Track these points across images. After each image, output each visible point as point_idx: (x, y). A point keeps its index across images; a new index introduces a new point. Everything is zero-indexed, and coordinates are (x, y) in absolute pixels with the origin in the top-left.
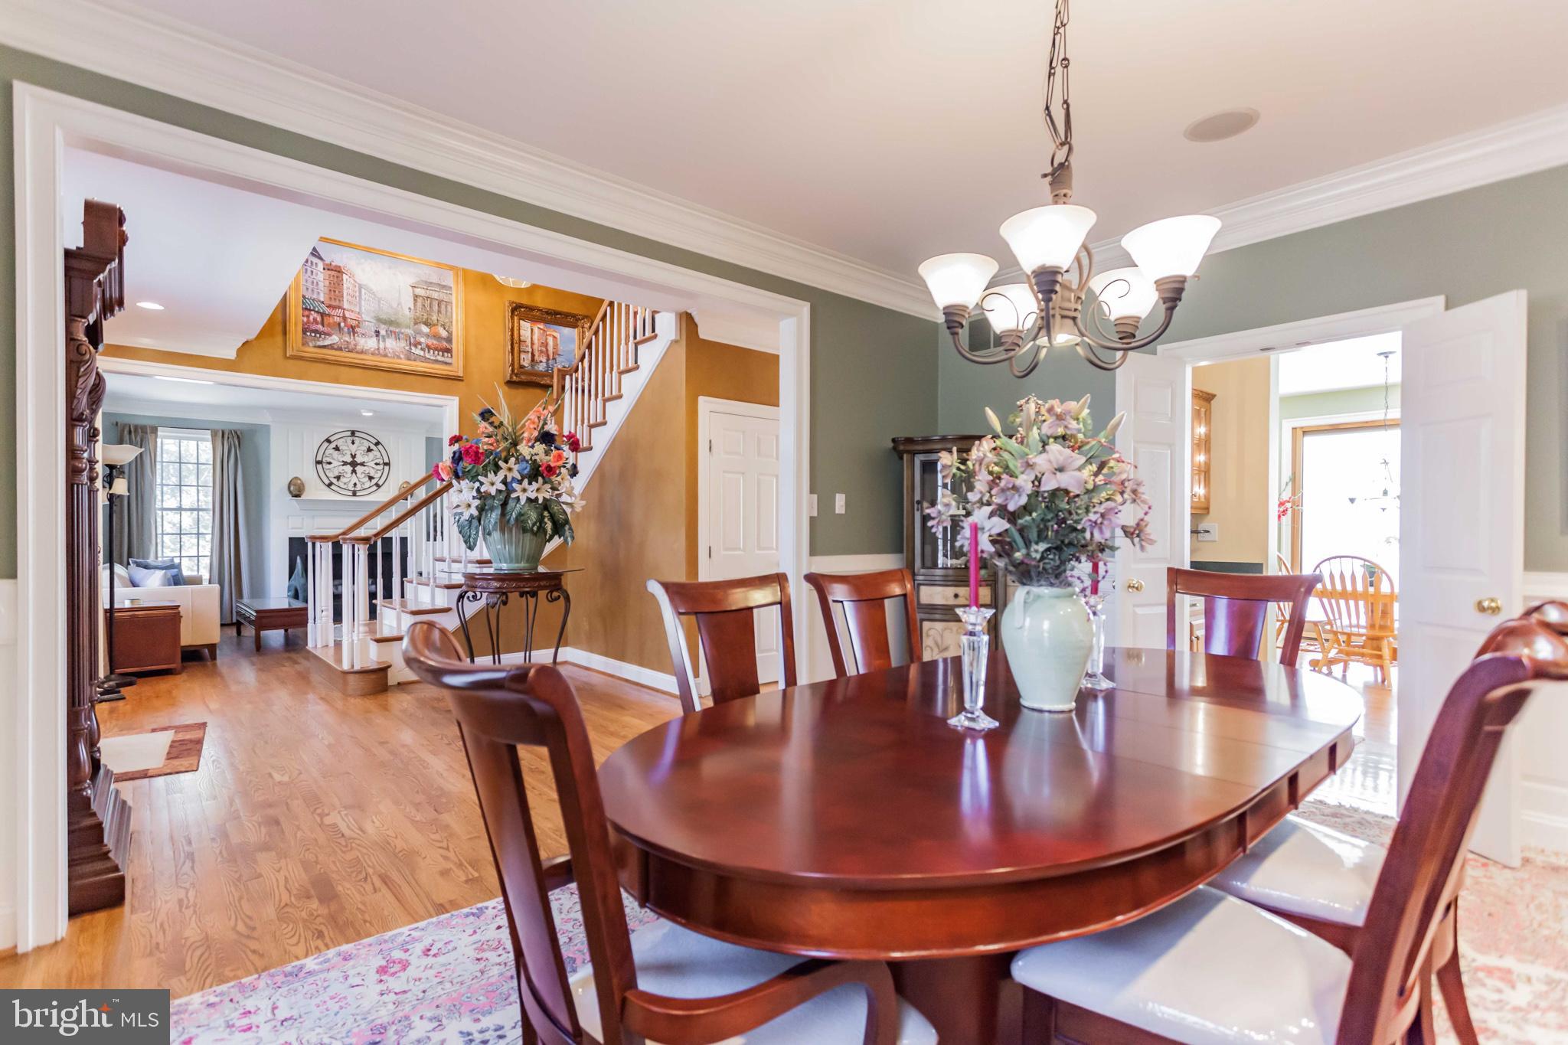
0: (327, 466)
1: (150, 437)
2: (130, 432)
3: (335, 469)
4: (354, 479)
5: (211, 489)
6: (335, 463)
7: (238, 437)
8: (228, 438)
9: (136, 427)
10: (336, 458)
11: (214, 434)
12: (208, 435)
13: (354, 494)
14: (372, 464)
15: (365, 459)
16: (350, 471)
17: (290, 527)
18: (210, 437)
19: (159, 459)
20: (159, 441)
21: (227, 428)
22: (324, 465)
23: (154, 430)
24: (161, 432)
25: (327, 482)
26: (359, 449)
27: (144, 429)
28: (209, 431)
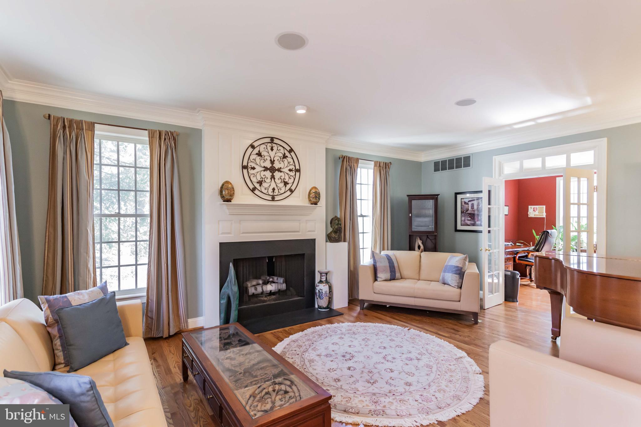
0: (251, 172)
1: (86, 134)
2: (64, 127)
3: (258, 173)
4: (273, 185)
5: (148, 194)
6: (258, 169)
7: (174, 139)
8: (165, 139)
9: (71, 121)
10: (258, 163)
11: (152, 135)
12: (145, 136)
13: (273, 199)
14: (286, 170)
15: (282, 165)
16: (269, 177)
17: (220, 233)
18: (147, 139)
19: (96, 160)
20: (96, 141)
21: (163, 129)
22: (249, 170)
23: (91, 126)
24: (99, 130)
25: (251, 187)
26: (276, 154)
27: (79, 123)
28: (147, 132)
